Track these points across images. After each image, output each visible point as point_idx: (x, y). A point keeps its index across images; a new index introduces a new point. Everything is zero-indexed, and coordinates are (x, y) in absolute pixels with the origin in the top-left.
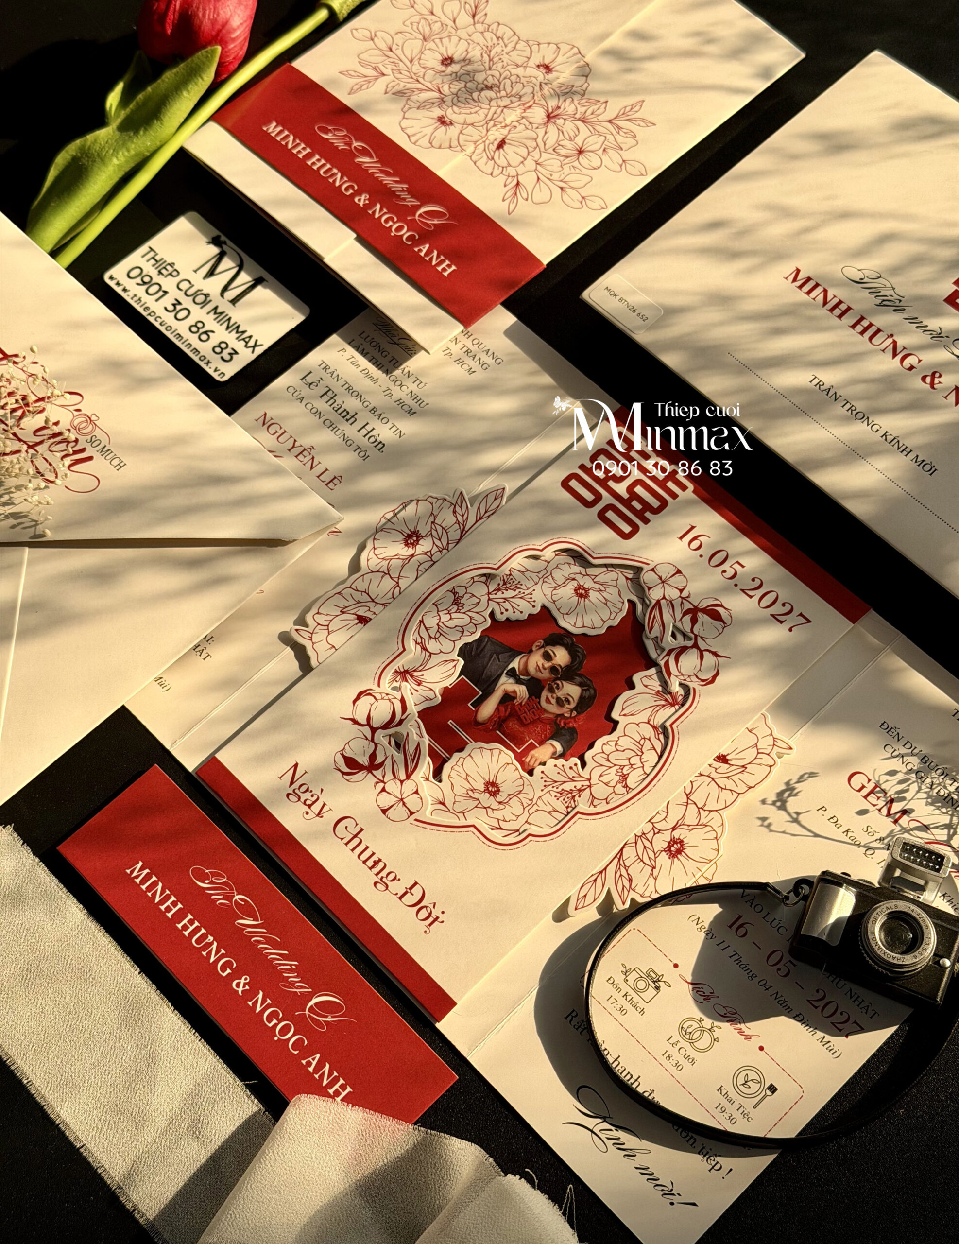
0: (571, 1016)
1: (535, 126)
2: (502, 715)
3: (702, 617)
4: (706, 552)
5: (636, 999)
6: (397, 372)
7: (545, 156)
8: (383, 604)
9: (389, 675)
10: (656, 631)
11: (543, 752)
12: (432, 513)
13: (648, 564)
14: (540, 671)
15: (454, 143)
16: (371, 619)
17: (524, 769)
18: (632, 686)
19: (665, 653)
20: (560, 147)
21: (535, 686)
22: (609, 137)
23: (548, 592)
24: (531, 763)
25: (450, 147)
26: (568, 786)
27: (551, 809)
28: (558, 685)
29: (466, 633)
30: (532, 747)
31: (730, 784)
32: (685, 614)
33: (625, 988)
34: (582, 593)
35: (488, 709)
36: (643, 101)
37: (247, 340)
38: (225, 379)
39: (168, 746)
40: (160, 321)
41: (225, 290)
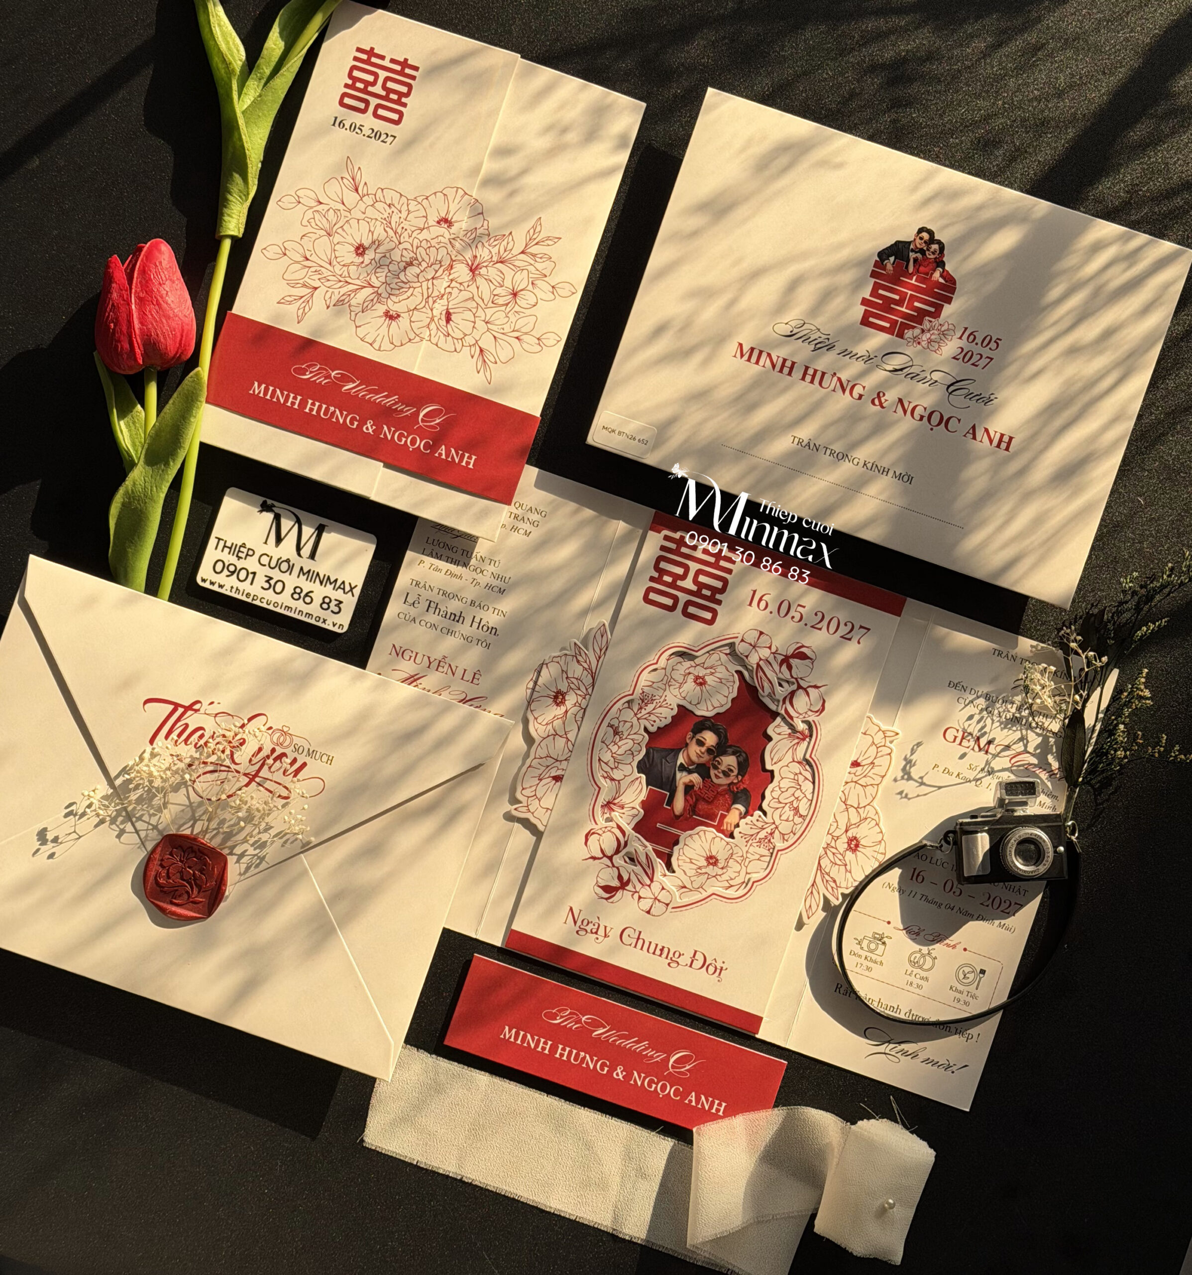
0: (838, 987)
1: (466, 285)
2: (691, 802)
3: (794, 662)
4: (773, 607)
5: (874, 957)
6: (473, 562)
7: (489, 312)
8: (566, 760)
9: (598, 810)
10: (767, 689)
11: (732, 817)
12: (563, 671)
13: (737, 637)
14: (701, 757)
15: (412, 336)
16: (563, 776)
17: (726, 836)
18: (770, 739)
19: (781, 703)
20: (496, 297)
21: (703, 770)
22: (531, 268)
23: (676, 692)
24: (729, 829)
25: (410, 340)
26: (762, 834)
27: (758, 856)
28: (718, 761)
29: (635, 753)
30: (723, 817)
31: (868, 781)
32: (781, 665)
33: (864, 954)
34: (700, 682)
35: (679, 804)
36: (540, 218)
37: (342, 586)
38: (345, 629)
39: (474, 936)
40: (265, 601)
41: (299, 549)
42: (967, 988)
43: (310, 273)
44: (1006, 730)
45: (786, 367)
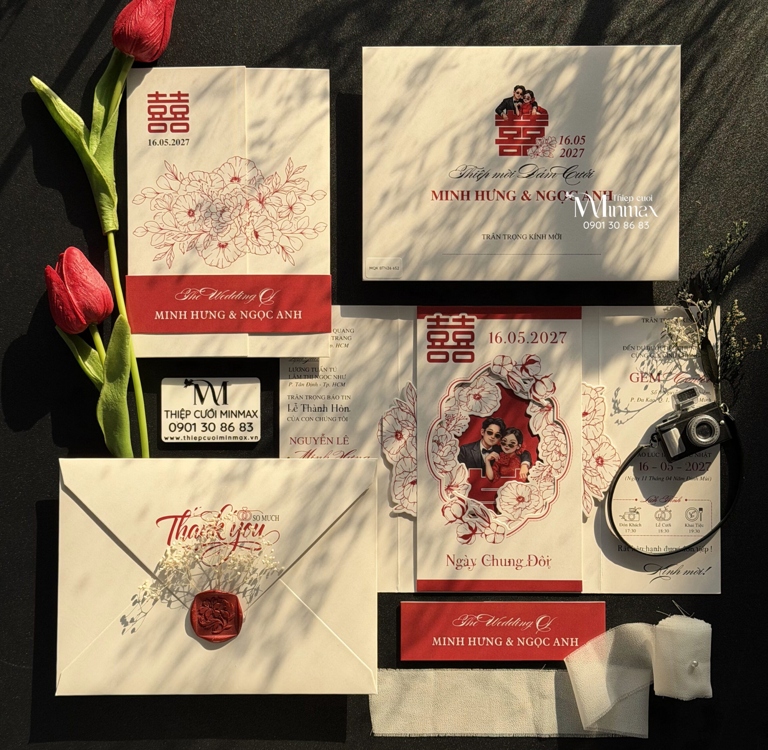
0: (620, 548)
1: (260, 212)
3: (528, 367)
4: (505, 339)
5: (635, 523)
6: (321, 373)
7: (279, 223)
8: (415, 470)
9: (444, 493)
10: (518, 388)
11: (524, 470)
12: (395, 419)
13: (490, 364)
14: (493, 441)
15: (239, 253)
16: (416, 480)
17: (524, 482)
18: (530, 417)
19: (529, 393)
20: (280, 213)
21: (497, 448)
22: (294, 189)
23: (466, 408)
24: (524, 477)
25: (239, 256)
26: (545, 474)
27: (547, 487)
28: (504, 440)
29: (454, 452)
30: (518, 472)
31: (596, 421)
32: (521, 371)
33: (628, 523)
34: (478, 397)
35: (490, 472)
36: (290, 158)
37: (249, 414)
38: (259, 438)
39: (396, 591)
40: (206, 438)
41: (216, 401)
42: (695, 522)
43: (166, 237)
44: (666, 364)
45: (465, 195)
